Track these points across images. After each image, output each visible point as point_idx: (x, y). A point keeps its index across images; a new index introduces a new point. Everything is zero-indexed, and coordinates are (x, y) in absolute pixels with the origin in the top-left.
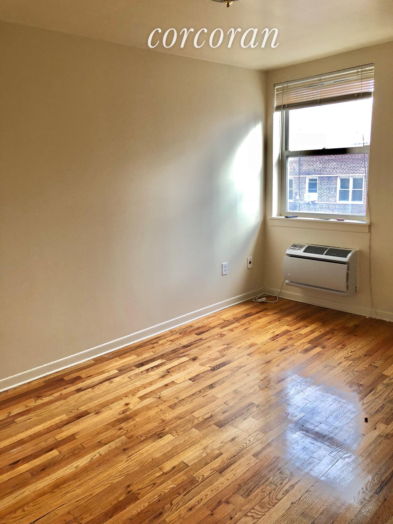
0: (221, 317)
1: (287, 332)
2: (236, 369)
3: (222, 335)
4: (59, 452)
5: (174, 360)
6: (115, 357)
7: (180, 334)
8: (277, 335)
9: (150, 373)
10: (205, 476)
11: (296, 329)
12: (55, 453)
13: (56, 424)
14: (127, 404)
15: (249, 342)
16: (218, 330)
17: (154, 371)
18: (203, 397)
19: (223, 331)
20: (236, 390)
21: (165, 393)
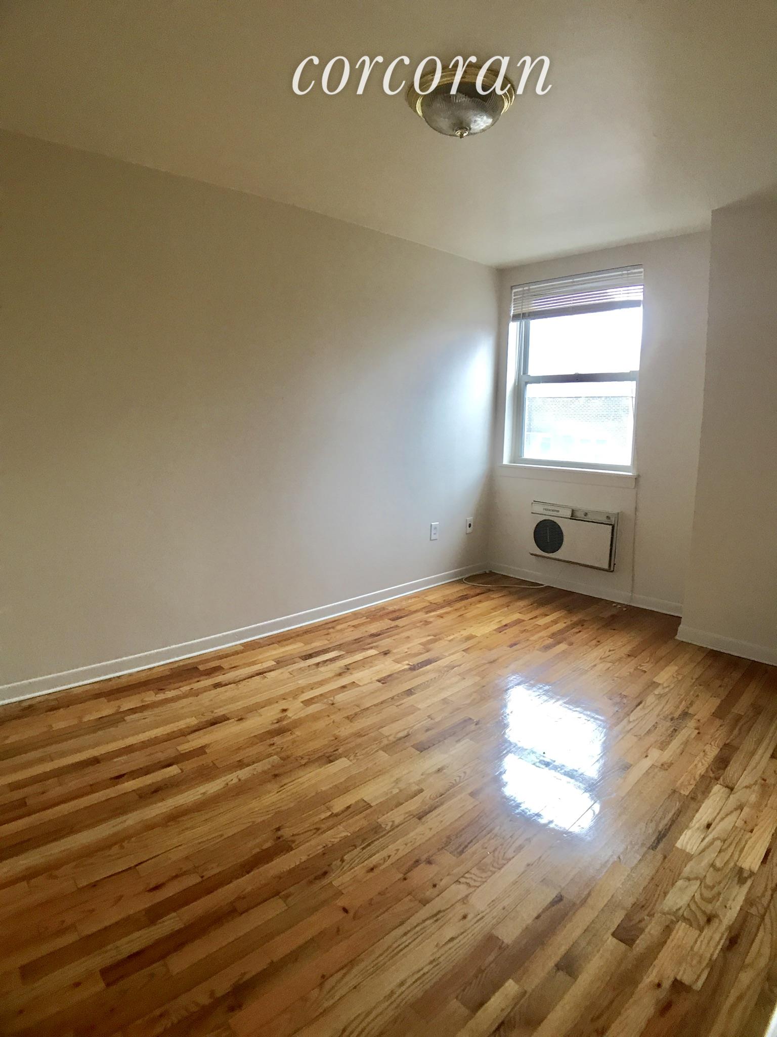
0: (426, 598)
1: (518, 622)
2: (445, 669)
3: (427, 623)
4: (181, 769)
5: (357, 653)
6: (273, 643)
7: (367, 618)
8: (506, 625)
9: (319, 669)
10: (396, 823)
11: (532, 619)
12: (174, 770)
13: (180, 730)
14: (284, 710)
15: (465, 633)
16: (421, 616)
17: (327, 665)
18: (397, 706)
19: (428, 617)
20: (445, 698)
21: (340, 698)
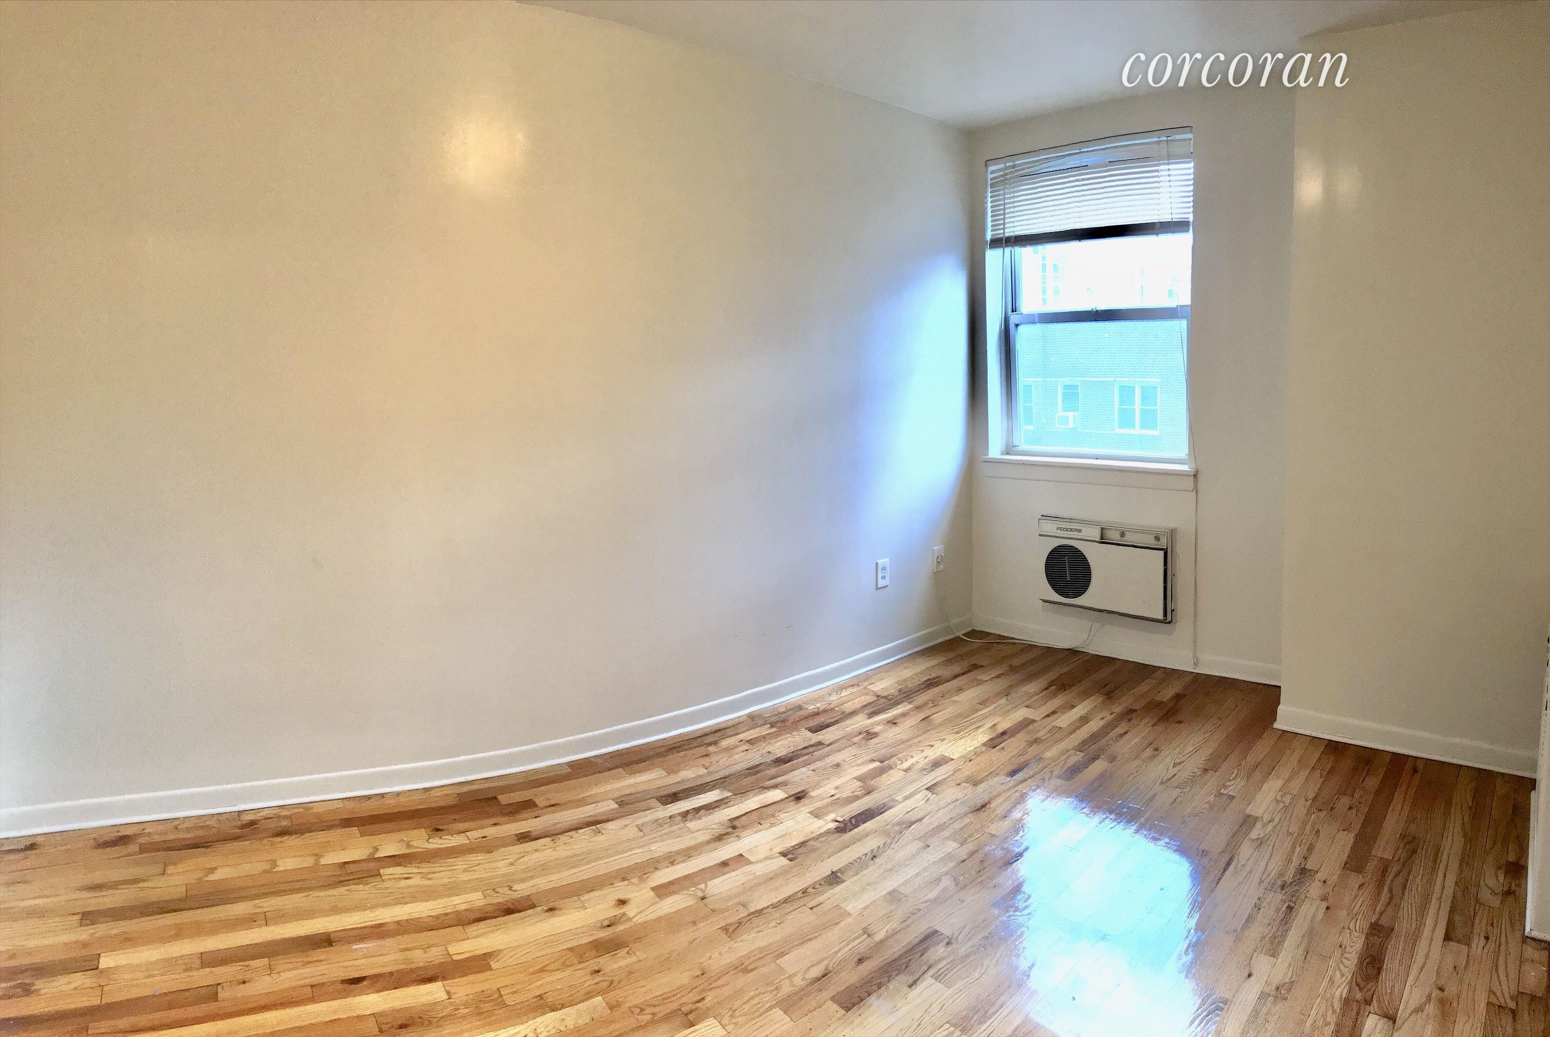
0: (870, 687)
1: (1025, 724)
2: (897, 829)
3: (870, 735)
4: (448, 992)
5: (751, 794)
7: (772, 727)
8: (1004, 733)
14: (622, 902)
15: (932, 754)
16: (861, 722)
17: (700, 818)
18: (811, 905)
19: (873, 724)
21: (719, 886)
